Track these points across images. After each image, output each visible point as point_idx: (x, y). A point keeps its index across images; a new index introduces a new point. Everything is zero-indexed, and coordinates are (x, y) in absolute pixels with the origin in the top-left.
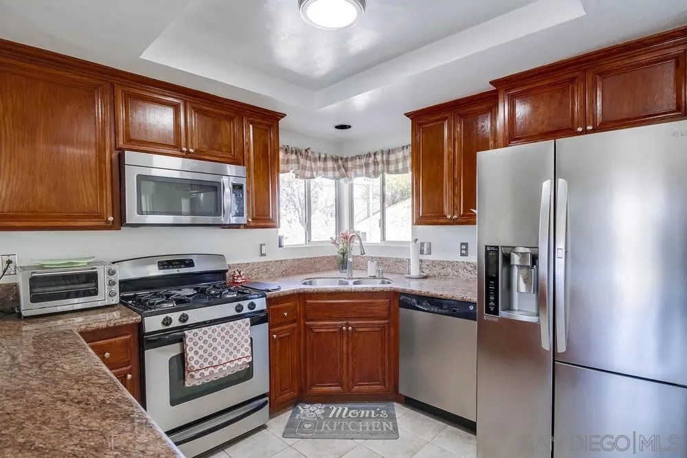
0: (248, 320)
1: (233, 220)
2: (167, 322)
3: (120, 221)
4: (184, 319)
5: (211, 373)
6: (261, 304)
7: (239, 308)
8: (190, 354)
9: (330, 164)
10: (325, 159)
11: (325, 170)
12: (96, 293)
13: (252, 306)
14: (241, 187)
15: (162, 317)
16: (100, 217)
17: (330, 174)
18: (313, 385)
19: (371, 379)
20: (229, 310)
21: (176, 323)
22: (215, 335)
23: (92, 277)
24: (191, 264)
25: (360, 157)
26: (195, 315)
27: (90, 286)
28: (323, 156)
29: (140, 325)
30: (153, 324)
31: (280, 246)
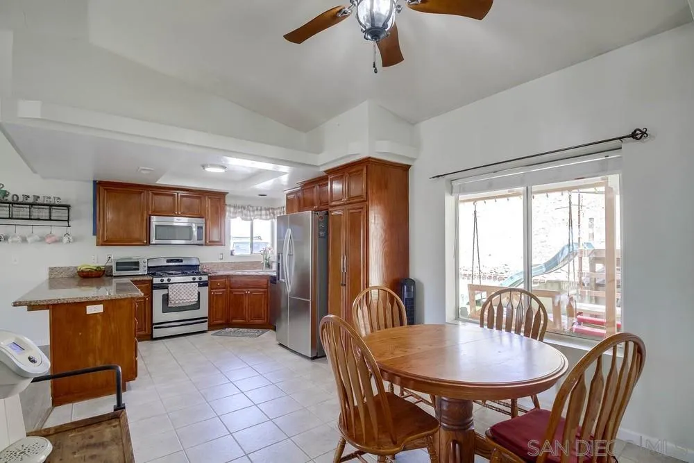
0: (197, 284)
1: (197, 242)
2: (162, 281)
3: (148, 243)
4: (169, 280)
5: (183, 303)
6: (205, 278)
7: (194, 279)
8: (170, 293)
9: (264, 212)
10: (261, 210)
11: (261, 215)
12: (138, 269)
13: (200, 279)
14: (202, 228)
15: (160, 278)
16: (141, 241)
17: (264, 217)
18: (233, 318)
19: (259, 317)
20: (190, 279)
21: (165, 281)
22: (181, 288)
23: (137, 263)
24: (182, 261)
25: (279, 208)
26: (174, 279)
27: (136, 267)
28: (259, 208)
29: (152, 281)
30: (157, 281)
31: (232, 255)
